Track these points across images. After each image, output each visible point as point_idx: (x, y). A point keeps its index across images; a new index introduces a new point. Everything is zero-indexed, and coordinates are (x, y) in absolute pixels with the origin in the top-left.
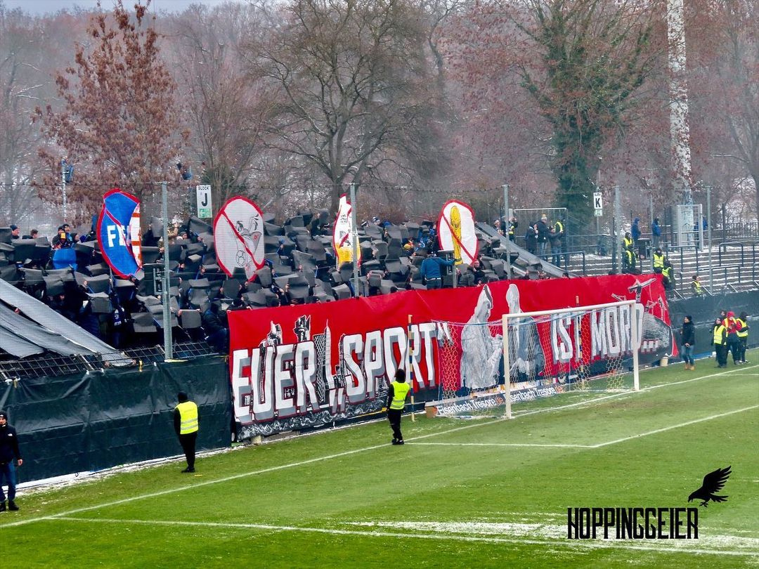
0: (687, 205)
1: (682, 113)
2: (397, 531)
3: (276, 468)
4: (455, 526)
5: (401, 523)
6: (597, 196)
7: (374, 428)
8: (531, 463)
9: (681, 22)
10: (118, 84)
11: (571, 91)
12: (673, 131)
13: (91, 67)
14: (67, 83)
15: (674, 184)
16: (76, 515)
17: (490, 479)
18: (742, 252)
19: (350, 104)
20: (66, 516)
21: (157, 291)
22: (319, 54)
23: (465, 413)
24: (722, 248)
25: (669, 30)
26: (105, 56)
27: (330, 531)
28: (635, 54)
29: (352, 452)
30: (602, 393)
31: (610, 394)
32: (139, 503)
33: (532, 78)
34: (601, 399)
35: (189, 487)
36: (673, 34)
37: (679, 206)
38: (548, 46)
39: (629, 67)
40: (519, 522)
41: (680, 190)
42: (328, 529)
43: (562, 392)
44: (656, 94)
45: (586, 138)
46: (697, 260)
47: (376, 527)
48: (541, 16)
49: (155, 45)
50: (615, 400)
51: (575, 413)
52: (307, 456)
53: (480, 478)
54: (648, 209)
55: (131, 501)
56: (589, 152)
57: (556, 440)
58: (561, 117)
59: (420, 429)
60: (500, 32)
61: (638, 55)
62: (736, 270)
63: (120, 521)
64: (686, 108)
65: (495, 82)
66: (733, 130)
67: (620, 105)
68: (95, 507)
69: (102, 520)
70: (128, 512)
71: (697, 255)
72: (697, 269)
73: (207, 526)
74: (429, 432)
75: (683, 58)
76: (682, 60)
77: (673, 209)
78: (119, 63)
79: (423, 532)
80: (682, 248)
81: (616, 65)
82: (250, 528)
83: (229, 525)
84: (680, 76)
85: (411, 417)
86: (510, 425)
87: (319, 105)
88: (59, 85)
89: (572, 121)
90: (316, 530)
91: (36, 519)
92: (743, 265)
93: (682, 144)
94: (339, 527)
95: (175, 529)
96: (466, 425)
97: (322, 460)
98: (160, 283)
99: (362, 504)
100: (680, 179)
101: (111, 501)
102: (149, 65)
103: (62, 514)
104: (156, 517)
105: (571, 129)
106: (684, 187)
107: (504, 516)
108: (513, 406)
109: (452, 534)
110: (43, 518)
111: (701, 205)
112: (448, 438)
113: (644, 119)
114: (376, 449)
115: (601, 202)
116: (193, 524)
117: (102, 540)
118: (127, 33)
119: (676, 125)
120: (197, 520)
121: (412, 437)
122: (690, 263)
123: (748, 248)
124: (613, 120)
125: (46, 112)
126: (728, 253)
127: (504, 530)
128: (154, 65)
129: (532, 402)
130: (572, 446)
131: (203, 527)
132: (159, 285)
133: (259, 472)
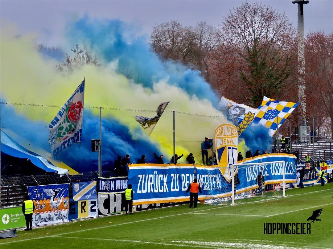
0: (304, 126)
1: (303, 90)
2: (190, 245)
3: (141, 221)
4: (213, 244)
5: (191, 242)
7: (180, 208)
8: (242, 222)
9: (303, 54)
11: (260, 80)
12: (299, 97)
15: (300, 117)
16: (62, 236)
17: (226, 227)
18: (326, 145)
20: (59, 236)
21: (96, 150)
23: (215, 203)
24: (318, 144)
25: (299, 57)
27: (163, 244)
29: (171, 216)
30: (270, 197)
31: (273, 197)
32: (87, 232)
33: (244, 74)
34: (270, 199)
35: (107, 226)
36: (300, 59)
37: (301, 126)
38: (251, 62)
39: (283, 71)
40: (238, 243)
41: (302, 120)
42: (163, 243)
43: (255, 196)
44: (293, 82)
46: (308, 148)
47: (182, 243)
48: (248, 50)
50: (276, 200)
51: (260, 204)
52: (154, 217)
53: (222, 227)
54: (289, 127)
55: (84, 231)
58: (255, 90)
60: (232, 56)
61: (286, 66)
62: (323, 152)
63: (80, 238)
64: (305, 88)
65: (230, 75)
66: (323, 98)
67: (279, 86)
68: (70, 233)
69: (73, 238)
70: (83, 235)
71: (308, 146)
72: (308, 151)
73: (115, 241)
74: (202, 210)
75: (304, 68)
77: (299, 128)
79: (200, 245)
80: (302, 143)
81: (277, 70)
82: (132, 242)
83: (123, 241)
84: (302, 76)
86: (233, 208)
89: (260, 92)
90: (157, 243)
91: (47, 237)
92: (326, 151)
93: (303, 102)
94: (166, 243)
95: (102, 241)
96: (217, 207)
97: (159, 218)
98: (98, 147)
99: (175, 235)
100: (302, 115)
101: (76, 231)
103: (57, 235)
104: (94, 237)
105: (259, 95)
106: (303, 119)
107: (233, 240)
108: (235, 201)
109: (211, 246)
110: (50, 236)
111: (310, 126)
112: (209, 212)
113: (288, 91)
114: (181, 215)
116: (109, 240)
117: (73, 244)
119: (301, 94)
120: (110, 239)
121: (195, 211)
122: (305, 149)
123: (328, 144)
124: (276, 91)
126: (320, 146)
127: (233, 245)
129: (242, 200)
130: (259, 216)
131: (113, 241)
133: (135, 222)
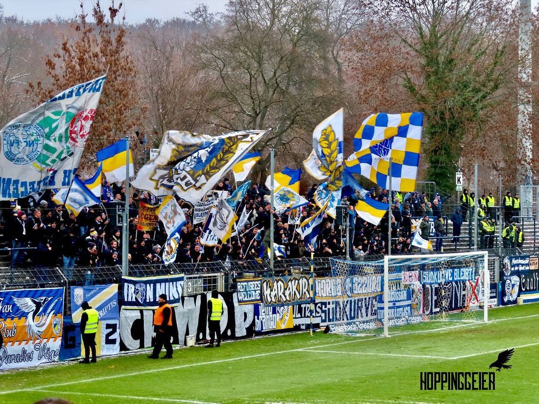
0: (528, 186)
1: (527, 114)
6: (459, 175)
7: (281, 339)
8: (403, 368)
9: (529, 43)
10: (94, 68)
11: (442, 92)
12: (520, 127)
13: (73, 54)
14: (55, 65)
15: (519, 167)
16: (49, 389)
17: (372, 377)
19: (271, 93)
20: (42, 389)
21: (119, 223)
22: (249, 53)
23: (352, 332)
25: (520, 48)
26: (84, 46)
28: (493, 65)
30: (458, 322)
31: (465, 323)
33: (412, 80)
34: (458, 326)
35: (137, 373)
36: (522, 52)
37: (522, 186)
38: (426, 56)
39: (488, 75)
41: (523, 173)
43: (428, 321)
44: (507, 98)
45: (452, 129)
46: (535, 228)
48: (421, 34)
49: (123, 39)
50: (469, 328)
51: (438, 335)
52: (229, 356)
53: (364, 376)
54: (498, 188)
55: (92, 381)
56: (454, 140)
57: (424, 353)
58: (433, 112)
59: (316, 341)
60: (388, 45)
61: (495, 66)
63: (84, 394)
64: (530, 109)
65: (383, 83)
67: (480, 105)
68: (65, 384)
69: (70, 393)
70: (89, 388)
71: (535, 225)
72: (534, 235)
74: (324, 344)
75: (529, 70)
76: (528, 72)
77: (518, 188)
78: (95, 52)
80: (523, 218)
81: (477, 74)
84: (525, 86)
85: (310, 333)
86: (386, 341)
87: (248, 92)
88: (48, 67)
89: (442, 115)
91: (19, 390)
93: (527, 137)
96: (352, 340)
97: (241, 359)
98: (122, 217)
99: (272, 390)
100: (523, 164)
101: (77, 381)
102: (118, 54)
103: (40, 388)
105: (440, 122)
106: (526, 171)
108: (390, 329)
110: (24, 390)
112: (339, 348)
113: (498, 116)
114: (283, 353)
115: (461, 180)
116: (141, 398)
118: (103, 29)
119: (522, 122)
121: (310, 346)
122: (529, 230)
124: (474, 116)
125: (37, 87)
128: (122, 54)
129: (404, 326)
130: (436, 357)
131: (149, 400)
132: (120, 219)
133: (192, 365)
